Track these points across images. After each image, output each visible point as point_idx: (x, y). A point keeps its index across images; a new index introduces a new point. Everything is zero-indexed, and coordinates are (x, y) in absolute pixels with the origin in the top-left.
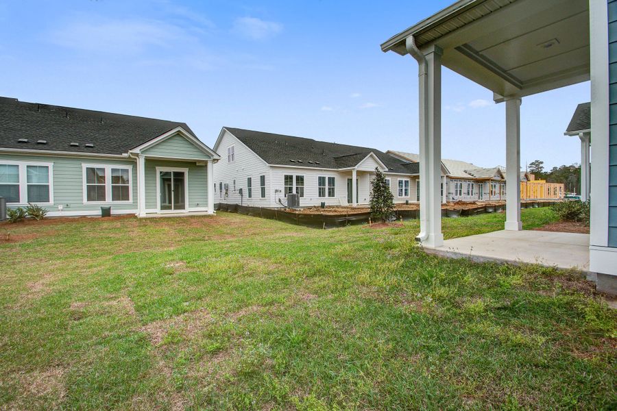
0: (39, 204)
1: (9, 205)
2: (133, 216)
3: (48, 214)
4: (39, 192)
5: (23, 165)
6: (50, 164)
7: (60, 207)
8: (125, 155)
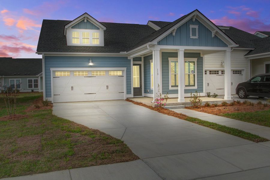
0: (19, 89)
1: (13, 89)
2: (38, 92)
3: (20, 91)
4: (18, 86)
5: (15, 80)
6: (20, 79)
7: (23, 90)
8: (36, 76)
